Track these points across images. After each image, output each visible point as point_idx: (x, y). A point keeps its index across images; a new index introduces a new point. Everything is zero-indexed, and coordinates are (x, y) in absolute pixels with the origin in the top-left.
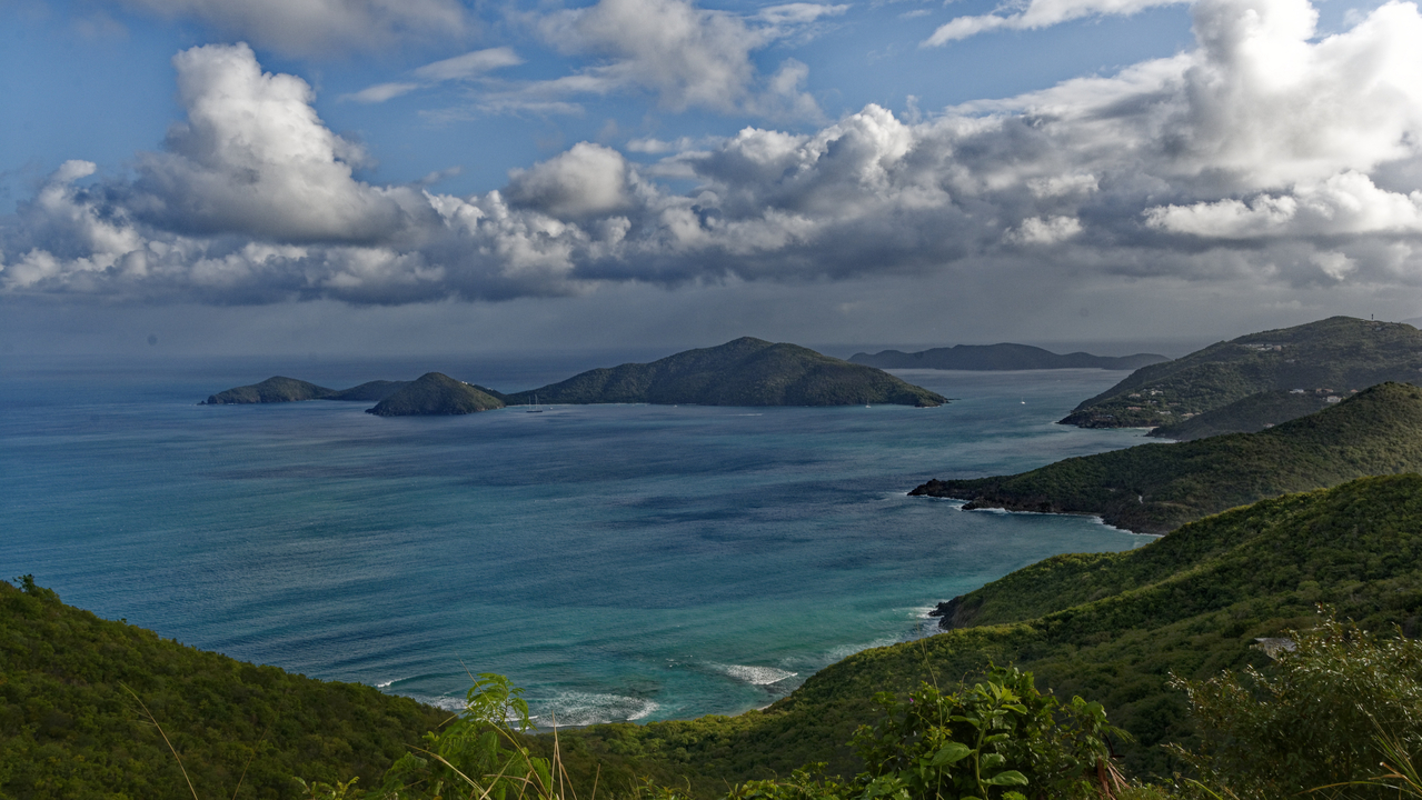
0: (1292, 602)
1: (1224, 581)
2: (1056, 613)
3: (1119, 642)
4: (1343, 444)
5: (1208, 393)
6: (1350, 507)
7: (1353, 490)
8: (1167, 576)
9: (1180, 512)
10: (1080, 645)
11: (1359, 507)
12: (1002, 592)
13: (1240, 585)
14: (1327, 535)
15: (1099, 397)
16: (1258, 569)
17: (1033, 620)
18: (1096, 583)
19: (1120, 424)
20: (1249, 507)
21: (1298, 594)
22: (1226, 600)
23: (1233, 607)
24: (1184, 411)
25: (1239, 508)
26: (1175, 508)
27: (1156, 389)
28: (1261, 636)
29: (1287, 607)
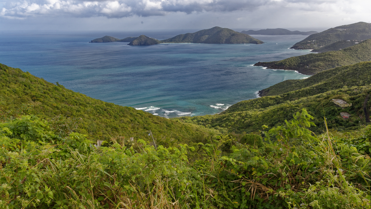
0: (340, 91)
1: (326, 86)
2: (286, 93)
3: (300, 100)
4: (357, 54)
5: (327, 41)
6: (357, 69)
7: (359, 65)
8: (312, 85)
9: (317, 70)
10: (291, 101)
11: (360, 69)
12: (274, 88)
13: (329, 87)
14: (351, 75)
15: (300, 42)
16: (334, 83)
17: (280, 95)
18: (296, 86)
19: (305, 49)
20: (333, 69)
21: (343, 89)
22: (325, 91)
23: (327, 92)
24: (320, 45)
25: (331, 69)
26: (316, 69)
27: (314, 40)
28: (333, 99)
29: (340, 92)
